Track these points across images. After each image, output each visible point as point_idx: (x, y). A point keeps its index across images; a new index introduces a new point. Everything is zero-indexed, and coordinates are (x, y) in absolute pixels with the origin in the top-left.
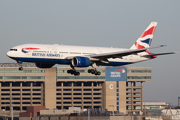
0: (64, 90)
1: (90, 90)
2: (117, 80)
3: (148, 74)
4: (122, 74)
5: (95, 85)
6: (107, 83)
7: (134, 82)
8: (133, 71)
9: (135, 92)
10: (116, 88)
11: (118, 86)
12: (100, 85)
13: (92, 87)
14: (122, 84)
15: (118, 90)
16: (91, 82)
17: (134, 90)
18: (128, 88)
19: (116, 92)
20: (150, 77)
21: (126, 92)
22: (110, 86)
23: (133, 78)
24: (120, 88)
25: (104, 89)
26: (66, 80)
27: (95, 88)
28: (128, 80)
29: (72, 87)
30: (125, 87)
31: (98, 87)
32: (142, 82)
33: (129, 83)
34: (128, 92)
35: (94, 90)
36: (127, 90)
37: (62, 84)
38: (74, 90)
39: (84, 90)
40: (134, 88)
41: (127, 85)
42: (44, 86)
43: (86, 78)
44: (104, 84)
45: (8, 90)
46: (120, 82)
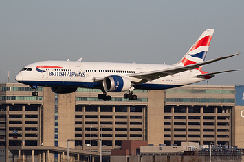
0: (176, 117)
1: (213, 118)
5: (220, 111)
6: (237, 108)
12: (227, 111)
13: (216, 114)
16: (214, 107)
22: (242, 113)
25: (232, 118)
26: (179, 104)
27: (220, 115)
29: (187, 114)
31: (223, 114)
35: (219, 118)
37: (173, 109)
38: (190, 117)
39: (205, 118)
42: (146, 112)
43: (208, 100)
44: (233, 109)
45: (96, 117)
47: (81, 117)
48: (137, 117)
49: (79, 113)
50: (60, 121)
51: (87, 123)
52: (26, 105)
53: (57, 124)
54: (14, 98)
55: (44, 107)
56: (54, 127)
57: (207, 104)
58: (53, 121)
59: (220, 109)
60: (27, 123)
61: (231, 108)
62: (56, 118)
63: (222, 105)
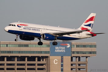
0: (8, 65)
2: (62, 55)
3: (93, 49)
4: (66, 49)
5: (39, 60)
6: (51, 58)
7: (79, 57)
8: (78, 46)
9: (79, 67)
10: (60, 63)
12: (44, 60)
13: (36, 62)
14: (67, 59)
15: (62, 66)
16: (35, 57)
17: (79, 65)
18: (72, 63)
19: (60, 68)
20: (95, 53)
21: (70, 67)
22: (55, 61)
23: (78, 52)
24: (64, 63)
25: (48, 64)
27: (39, 62)
28: (73, 55)
30: (70, 62)
31: (41, 62)
32: (87, 57)
33: (74, 58)
34: (72, 67)
35: (38, 65)
36: (72, 65)
38: (18, 65)
39: (28, 65)
40: (79, 63)
41: (72, 60)
43: (30, 52)
44: (48, 58)
46: (64, 57)
57: (30, 55)
61: (47, 57)
63: (40, 55)
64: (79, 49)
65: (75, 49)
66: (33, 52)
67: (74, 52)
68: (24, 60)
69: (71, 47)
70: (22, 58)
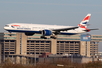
0: (61, 45)
2: (86, 41)
4: (88, 38)
5: (75, 43)
6: (81, 42)
7: (95, 42)
8: (94, 37)
9: (94, 47)
11: (86, 44)
14: (89, 43)
15: (86, 46)
16: (74, 42)
18: (91, 45)
19: (86, 47)
21: (90, 47)
23: (94, 40)
24: (87, 45)
25: (80, 45)
26: (61, 40)
27: (75, 44)
30: (90, 44)
32: (98, 42)
33: (92, 43)
34: (91, 47)
35: (75, 45)
37: (60, 42)
38: (65, 45)
39: (70, 45)
40: (94, 45)
41: (91, 43)
42: (51, 43)
43: (71, 39)
45: (34, 44)
46: (87, 42)
47: (29, 44)
48: (48, 45)
49: (28, 43)
50: (22, 46)
51: (31, 46)
52: (10, 40)
53: (21, 47)
54: (6, 38)
55: (17, 41)
56: (20, 48)
57: (71, 41)
58: (20, 46)
59: (76, 42)
60: (11, 46)
61: (79, 42)
62: (21, 45)
63: (76, 41)
64: (94, 38)
65: (92, 38)
66: (73, 39)
67: (92, 40)
68: (69, 43)
69: (91, 37)
70: (68, 42)
